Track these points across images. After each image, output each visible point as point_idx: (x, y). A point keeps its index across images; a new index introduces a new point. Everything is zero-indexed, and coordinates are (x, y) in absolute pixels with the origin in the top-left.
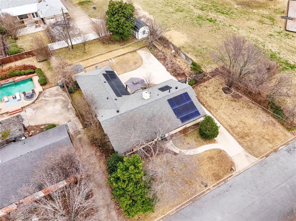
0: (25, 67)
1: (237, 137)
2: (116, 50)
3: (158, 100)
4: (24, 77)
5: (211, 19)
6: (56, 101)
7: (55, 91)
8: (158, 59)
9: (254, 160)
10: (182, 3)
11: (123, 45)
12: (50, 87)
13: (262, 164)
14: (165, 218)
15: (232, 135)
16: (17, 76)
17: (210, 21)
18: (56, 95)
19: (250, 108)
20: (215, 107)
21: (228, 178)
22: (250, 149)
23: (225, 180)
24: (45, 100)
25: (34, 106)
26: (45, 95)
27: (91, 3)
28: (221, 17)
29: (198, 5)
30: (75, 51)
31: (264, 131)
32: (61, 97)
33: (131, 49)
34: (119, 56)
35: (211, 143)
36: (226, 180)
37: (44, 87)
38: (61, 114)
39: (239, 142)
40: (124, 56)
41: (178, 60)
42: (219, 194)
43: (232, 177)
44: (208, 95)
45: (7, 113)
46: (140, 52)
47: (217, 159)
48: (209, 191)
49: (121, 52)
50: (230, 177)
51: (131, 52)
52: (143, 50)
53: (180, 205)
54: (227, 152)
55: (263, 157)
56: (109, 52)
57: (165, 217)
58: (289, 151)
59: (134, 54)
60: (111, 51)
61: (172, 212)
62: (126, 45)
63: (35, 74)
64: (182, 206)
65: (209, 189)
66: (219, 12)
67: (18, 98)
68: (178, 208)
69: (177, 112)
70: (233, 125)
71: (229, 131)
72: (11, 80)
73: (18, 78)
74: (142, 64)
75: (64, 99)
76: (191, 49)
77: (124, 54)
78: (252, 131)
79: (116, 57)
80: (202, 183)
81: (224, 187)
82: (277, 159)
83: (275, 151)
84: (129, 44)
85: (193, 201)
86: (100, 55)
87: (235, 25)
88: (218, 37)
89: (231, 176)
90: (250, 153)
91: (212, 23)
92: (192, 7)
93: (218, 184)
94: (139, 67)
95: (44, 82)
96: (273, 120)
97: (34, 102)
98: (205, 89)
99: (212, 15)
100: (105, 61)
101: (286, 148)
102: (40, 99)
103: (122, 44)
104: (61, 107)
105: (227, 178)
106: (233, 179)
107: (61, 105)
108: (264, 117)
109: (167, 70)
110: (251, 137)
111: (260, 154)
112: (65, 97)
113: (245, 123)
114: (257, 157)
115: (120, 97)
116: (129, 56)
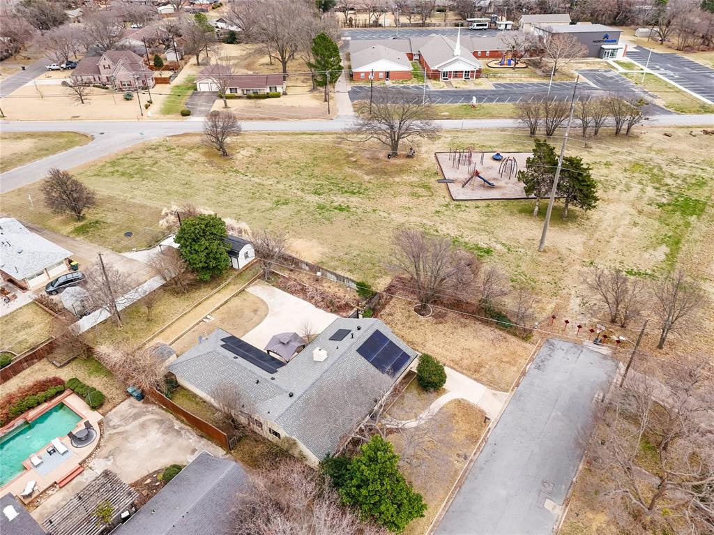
1: (469, 373)
2: (208, 298)
3: (342, 355)
4: (45, 406)
5: (340, 205)
6: (143, 426)
7: (130, 410)
8: (291, 293)
9: (505, 396)
10: (278, 189)
11: (216, 287)
12: (114, 407)
13: (517, 398)
14: (435, 528)
15: (462, 373)
16: (31, 408)
17: (341, 210)
18: (136, 417)
19: (465, 326)
20: (420, 340)
21: (487, 434)
22: (493, 384)
23: (484, 439)
24: (118, 433)
25: (104, 451)
26: (112, 424)
27: (102, 224)
28: (355, 200)
29: (307, 188)
30: (128, 323)
31: (498, 352)
32: (150, 416)
33: (234, 289)
34: (218, 308)
35: (441, 394)
36: (486, 439)
37: (100, 411)
38: (169, 445)
39: (475, 379)
40: (229, 304)
41: (325, 285)
42: (487, 461)
43: (491, 431)
44: (400, 326)
45: (54, 485)
46: (250, 290)
47: (460, 415)
48: (472, 464)
49: (220, 299)
50: (488, 432)
51: (237, 295)
52: (256, 284)
53: (446, 500)
54: (467, 399)
55: (514, 388)
56: (196, 306)
57: (434, 526)
58: (539, 368)
59: (243, 296)
60: (200, 304)
61: (440, 515)
62: (222, 286)
63: (67, 392)
64: (448, 501)
65: (471, 461)
66: (346, 192)
67: (61, 449)
68: (445, 506)
69: (378, 364)
70: (457, 358)
71: (454, 369)
72: (19, 422)
73: (32, 414)
74: (268, 308)
75: (157, 417)
76: (337, 263)
77: (226, 302)
78: (483, 357)
79: (213, 311)
80: (459, 455)
81: (488, 449)
82: (532, 384)
83: (524, 374)
84: (227, 282)
85: (460, 486)
86: (182, 316)
87: (380, 208)
88: (366, 233)
89: (489, 429)
90: (496, 389)
91: (345, 213)
92: (299, 193)
93: (478, 448)
94: (266, 316)
95: (97, 402)
96: (501, 332)
97: (98, 446)
98: (390, 318)
99: (339, 200)
100: (197, 324)
101: (533, 366)
102: (106, 435)
103: (213, 285)
104: (160, 434)
105: (486, 436)
106: (494, 432)
107: (158, 429)
108: (489, 333)
109: (317, 307)
110: (487, 366)
111: (509, 385)
112: (157, 414)
113: (469, 350)
114: (507, 391)
115: (275, 374)
116: (236, 302)
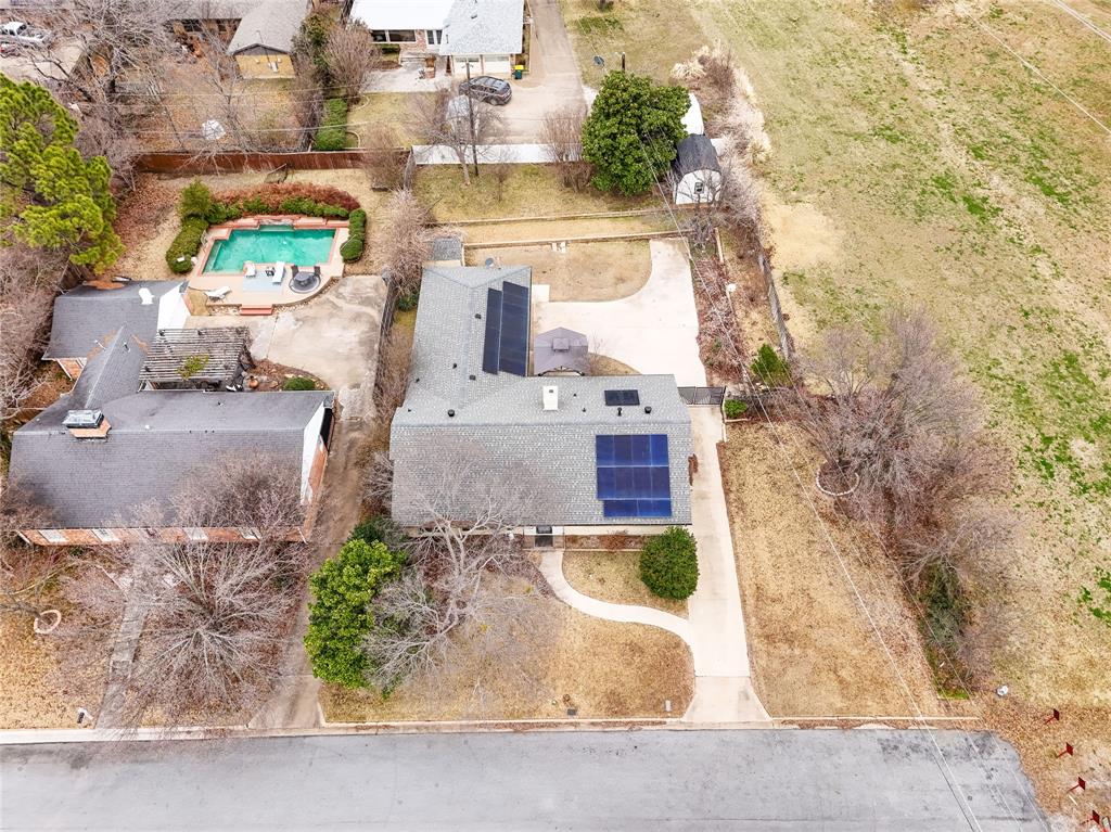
0: (332, 196)
1: (756, 630)
2: (591, 218)
4: (320, 221)
5: (985, 200)
6: (357, 317)
7: (369, 290)
8: (697, 291)
9: (758, 715)
10: (919, 106)
11: (617, 209)
12: (363, 274)
13: (769, 739)
14: (424, 731)
15: (746, 617)
16: (303, 213)
17: (974, 207)
18: (367, 301)
19: (867, 564)
20: (758, 514)
21: (647, 723)
22: (766, 682)
23: (633, 724)
24: (334, 304)
25: (303, 311)
26: (341, 290)
27: (617, 29)
28: (1032, 205)
29: (974, 132)
30: (478, 185)
31: (855, 652)
33: (637, 228)
34: (587, 241)
35: (668, 609)
36: (636, 727)
37: (348, 267)
38: (348, 358)
39: (750, 646)
40: (605, 247)
41: (754, 315)
42: (592, 750)
43: (658, 727)
44: (763, 468)
45: (238, 307)
46: (657, 246)
47: (648, 660)
48: (572, 729)
49: (602, 230)
50: (653, 723)
51: (630, 240)
52: (673, 243)
53: (477, 722)
54: (695, 656)
55: (792, 722)
56: (565, 219)
57: (427, 727)
58: (888, 748)
59: (635, 248)
60: (574, 218)
61: (450, 727)
62: (629, 213)
63: (347, 223)
64: (480, 726)
65: (575, 725)
66: (1039, 181)
67: (277, 277)
68: (468, 726)
69: (605, 482)
70: (772, 589)
71: (744, 602)
72: (286, 220)
73: (304, 221)
74: (639, 289)
76: (820, 294)
77: (605, 240)
78: (814, 634)
79: (577, 241)
80: (567, 699)
81: (617, 739)
82: (830, 751)
83: (845, 726)
84: (639, 212)
85: (518, 730)
86: (537, 220)
87: (1057, 254)
88: (953, 280)
89: (660, 723)
90: (759, 692)
91: (971, 220)
92: (946, 133)
93: (608, 724)
94: (623, 297)
95: (355, 255)
96: (914, 636)
97: (305, 302)
98: (771, 443)
99: (998, 186)
100: (541, 244)
101: (887, 735)
102: (324, 297)
103: (617, 204)
104: (357, 339)
105: (642, 723)
106: (662, 735)
107: (362, 333)
108: (889, 611)
109: (698, 338)
110: (797, 652)
111: (789, 708)
113: (811, 601)
114: (772, 713)
115: (489, 376)
116: (618, 249)
